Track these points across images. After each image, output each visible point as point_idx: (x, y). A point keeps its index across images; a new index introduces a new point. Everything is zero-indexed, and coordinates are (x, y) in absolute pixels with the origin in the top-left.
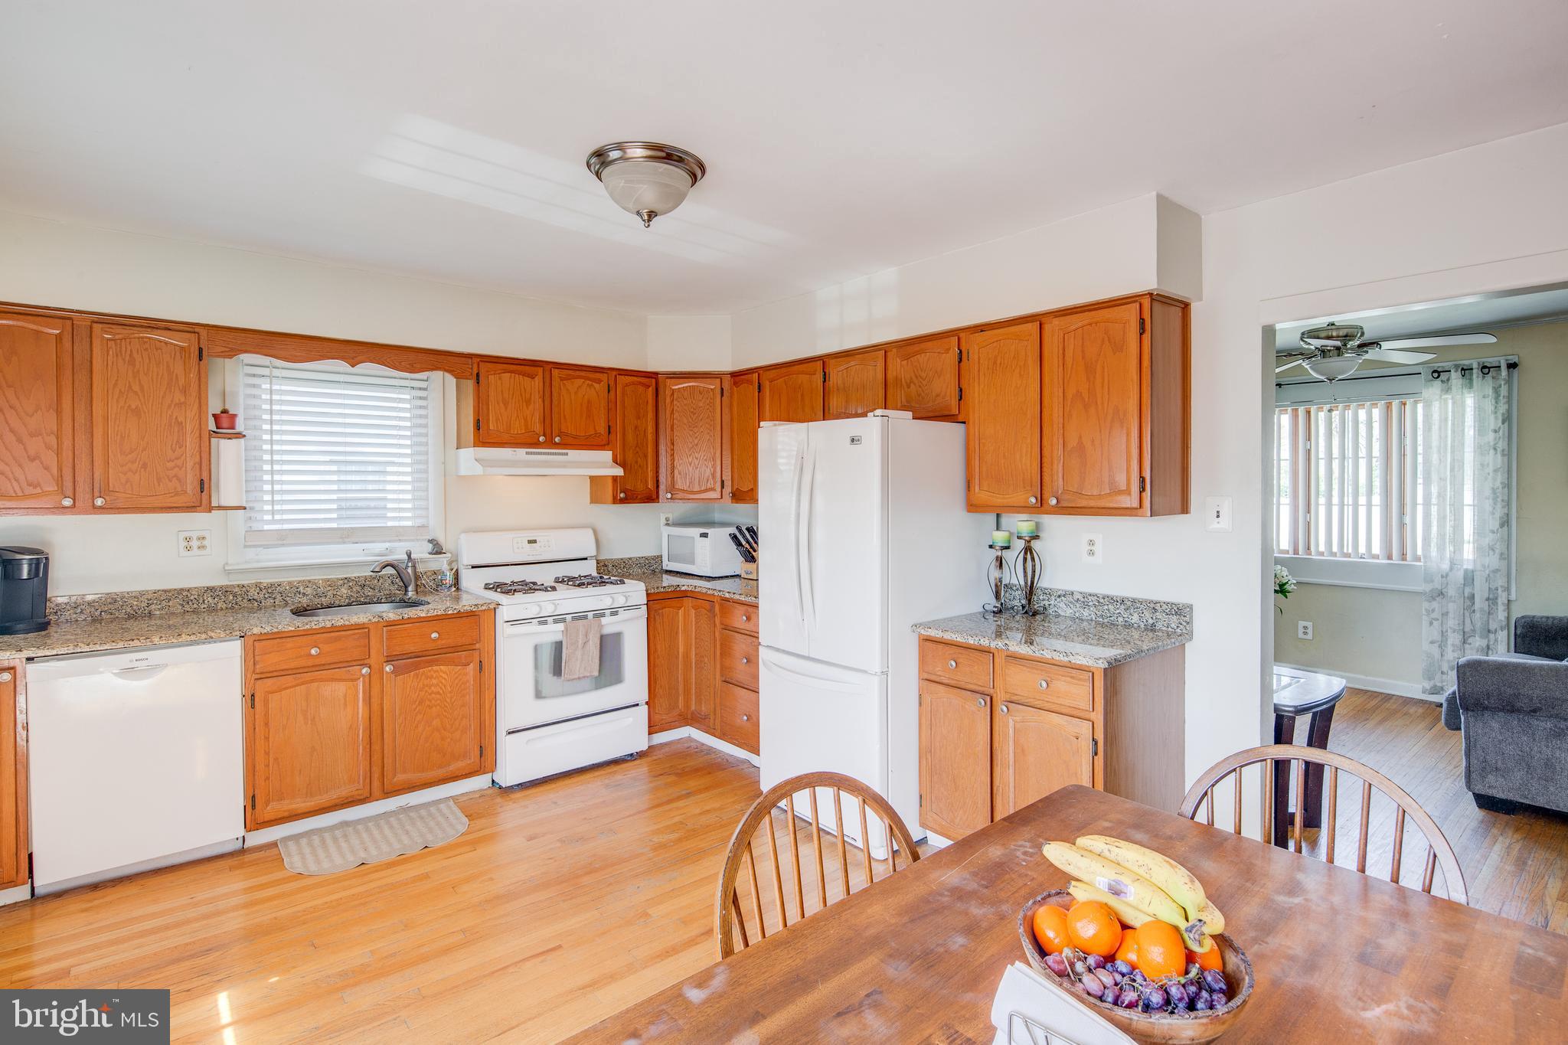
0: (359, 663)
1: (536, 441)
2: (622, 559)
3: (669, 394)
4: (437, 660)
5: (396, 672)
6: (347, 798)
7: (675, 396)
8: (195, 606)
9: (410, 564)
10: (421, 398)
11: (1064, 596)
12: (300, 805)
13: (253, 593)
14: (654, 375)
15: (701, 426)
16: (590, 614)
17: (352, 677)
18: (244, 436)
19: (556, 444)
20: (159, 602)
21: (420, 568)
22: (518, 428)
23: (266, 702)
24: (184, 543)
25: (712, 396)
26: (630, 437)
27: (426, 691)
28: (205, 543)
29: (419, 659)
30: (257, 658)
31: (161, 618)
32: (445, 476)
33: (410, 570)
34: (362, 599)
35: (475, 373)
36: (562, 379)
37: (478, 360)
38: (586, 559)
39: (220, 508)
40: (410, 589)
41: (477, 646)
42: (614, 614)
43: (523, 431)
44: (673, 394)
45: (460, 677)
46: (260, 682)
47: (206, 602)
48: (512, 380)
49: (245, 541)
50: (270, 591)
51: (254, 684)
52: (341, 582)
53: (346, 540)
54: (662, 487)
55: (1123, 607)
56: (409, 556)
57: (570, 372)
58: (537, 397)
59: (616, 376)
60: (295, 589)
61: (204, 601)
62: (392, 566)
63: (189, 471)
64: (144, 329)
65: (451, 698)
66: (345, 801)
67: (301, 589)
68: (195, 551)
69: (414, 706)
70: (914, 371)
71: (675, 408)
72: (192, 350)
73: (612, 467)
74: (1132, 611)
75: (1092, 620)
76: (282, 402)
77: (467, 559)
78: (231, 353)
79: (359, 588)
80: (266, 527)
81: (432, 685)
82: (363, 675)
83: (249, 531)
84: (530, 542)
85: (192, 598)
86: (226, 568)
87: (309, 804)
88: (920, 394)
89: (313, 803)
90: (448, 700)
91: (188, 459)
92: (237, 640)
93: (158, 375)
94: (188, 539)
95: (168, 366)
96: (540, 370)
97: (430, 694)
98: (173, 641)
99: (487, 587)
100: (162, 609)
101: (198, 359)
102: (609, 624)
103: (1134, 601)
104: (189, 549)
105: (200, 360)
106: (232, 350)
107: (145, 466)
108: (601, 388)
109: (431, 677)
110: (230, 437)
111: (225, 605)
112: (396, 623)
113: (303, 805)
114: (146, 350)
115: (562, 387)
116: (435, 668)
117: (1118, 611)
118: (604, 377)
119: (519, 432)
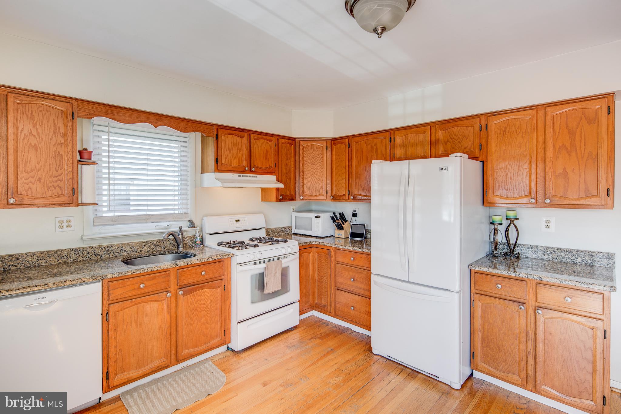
0: (165, 290)
1: (243, 170)
2: (275, 228)
3: (302, 149)
4: (204, 286)
5: (183, 295)
6: (158, 367)
7: (304, 150)
8: (65, 260)
9: (180, 234)
10: (184, 147)
11: (531, 248)
12: (133, 374)
13: (98, 251)
14: (293, 139)
15: (317, 164)
16: (275, 258)
17: (161, 299)
18: (97, 164)
19: (253, 171)
20: (44, 258)
21: (185, 235)
22: (235, 163)
23: (115, 318)
24: (58, 224)
25: (322, 150)
26: (284, 169)
27: (199, 303)
28: (70, 224)
29: (195, 286)
30: (110, 292)
31: (46, 267)
32: (196, 187)
33: (180, 236)
34: (156, 253)
35: (216, 134)
36: (255, 139)
37: (217, 127)
38: (261, 229)
39: (83, 204)
40: (181, 246)
41: (223, 277)
42: (285, 257)
43: (238, 165)
44: (303, 149)
45: (215, 294)
46: (111, 305)
47: (71, 257)
48: (233, 139)
49: (94, 222)
50: (107, 250)
51: (108, 306)
52: (145, 243)
53: (147, 221)
54: (297, 194)
55: (570, 254)
56: (181, 229)
57: (259, 136)
58: (244, 148)
59: (278, 139)
60: (120, 248)
61: (70, 257)
62: (172, 234)
63: (66, 182)
64: (40, 99)
65: (211, 306)
66: (158, 369)
67: (124, 248)
68: (65, 229)
69: (192, 312)
70: (450, 136)
71: (304, 155)
72: (68, 113)
73: (276, 183)
74: (577, 256)
75: (550, 260)
76: (115, 146)
77: (208, 230)
78: (90, 116)
79: (153, 247)
80: (104, 215)
81: (201, 300)
82: (167, 297)
83: (96, 217)
84: (236, 221)
85: (63, 255)
86: (84, 238)
87: (138, 373)
88: (454, 147)
89: (140, 372)
90: (209, 307)
91: (66, 176)
92: (98, 282)
93: (48, 126)
94: (61, 222)
95: (54, 122)
96: (246, 134)
97: (200, 305)
98: (61, 285)
99: (220, 244)
100: (46, 262)
101: (72, 118)
102: (285, 263)
103: (578, 251)
104: (61, 227)
105: (73, 119)
106: (91, 114)
107: (40, 180)
108: (272, 144)
109: (201, 296)
110: (88, 164)
111: (82, 259)
112: (184, 267)
113: (135, 373)
114: (41, 111)
115: (255, 143)
116: (203, 290)
117: (567, 256)
118: (273, 139)
119: (236, 165)
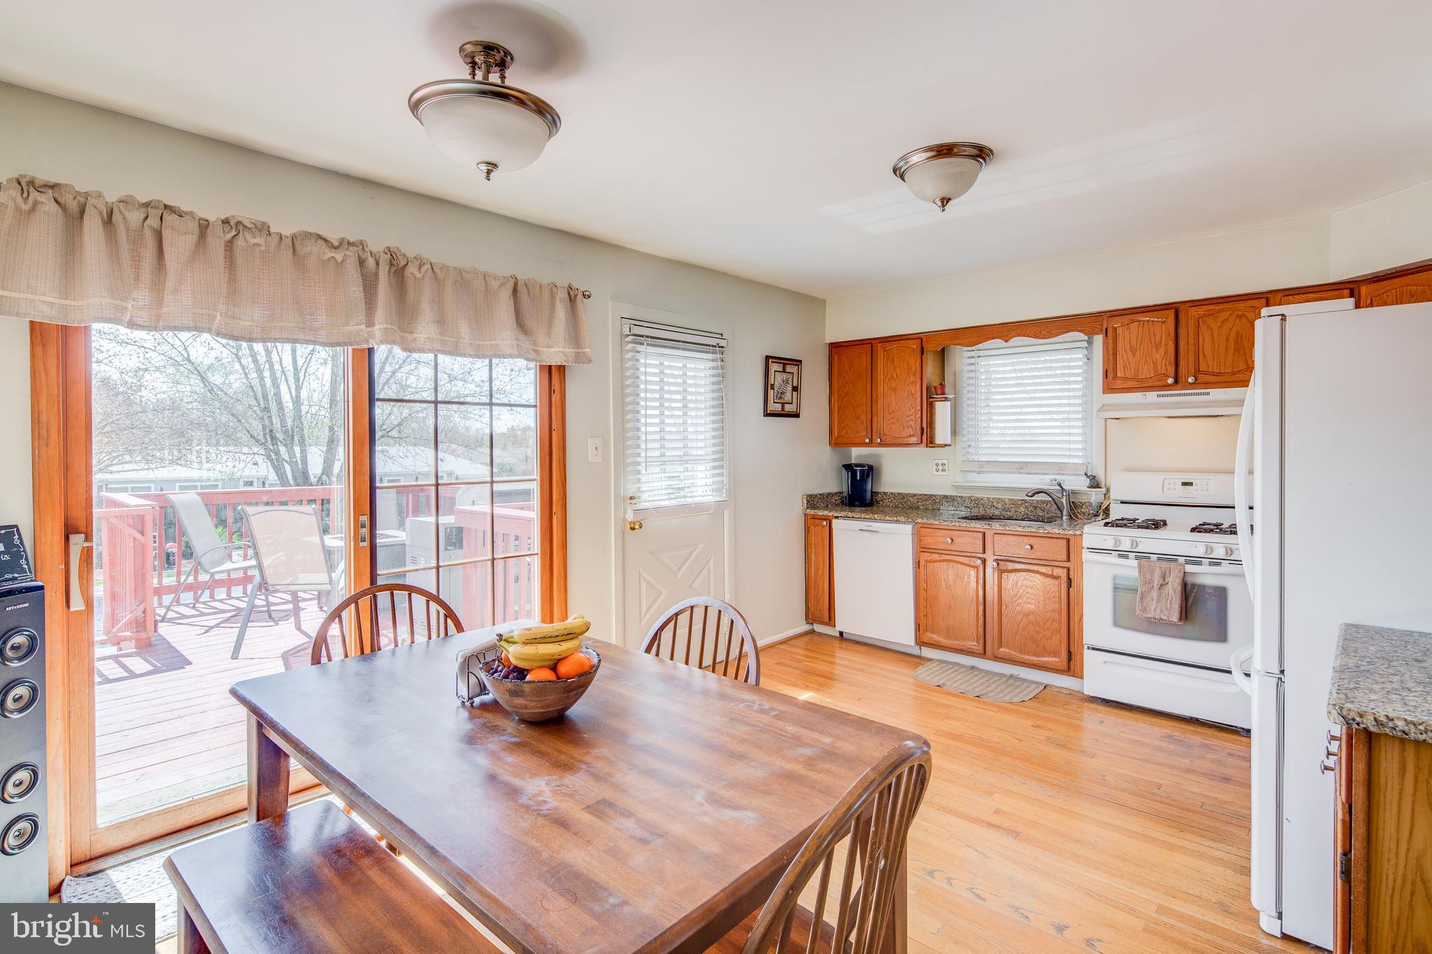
0: (977, 556)
1: (1165, 383)
9: (1064, 494)
17: (973, 565)
19: (1190, 384)
20: (922, 501)
22: (1146, 372)
24: (935, 467)
28: (945, 467)
31: (924, 511)
33: (1064, 499)
35: (1105, 328)
36: (1199, 315)
37: (1107, 317)
40: (1064, 514)
41: (1066, 565)
42: (1214, 564)
43: (1153, 375)
46: (922, 554)
47: (944, 504)
48: (1142, 330)
50: (977, 503)
51: (919, 554)
53: (1021, 471)
56: (1061, 487)
57: (1213, 307)
58: (1168, 339)
60: (991, 503)
62: (1047, 493)
63: (916, 422)
64: (897, 342)
67: (994, 504)
68: (941, 472)
72: (918, 350)
82: (979, 565)
83: (965, 461)
84: (1184, 484)
85: (937, 501)
86: (954, 484)
87: (947, 642)
89: (950, 643)
92: (911, 524)
93: (903, 367)
94: (937, 464)
95: (908, 362)
96: (1172, 312)
100: (924, 506)
101: (921, 354)
104: (937, 470)
106: (937, 345)
107: (898, 420)
110: (941, 400)
111: (953, 508)
112: (1002, 532)
113: (944, 641)
114: (899, 353)
115: (1201, 324)
119: (1148, 377)
